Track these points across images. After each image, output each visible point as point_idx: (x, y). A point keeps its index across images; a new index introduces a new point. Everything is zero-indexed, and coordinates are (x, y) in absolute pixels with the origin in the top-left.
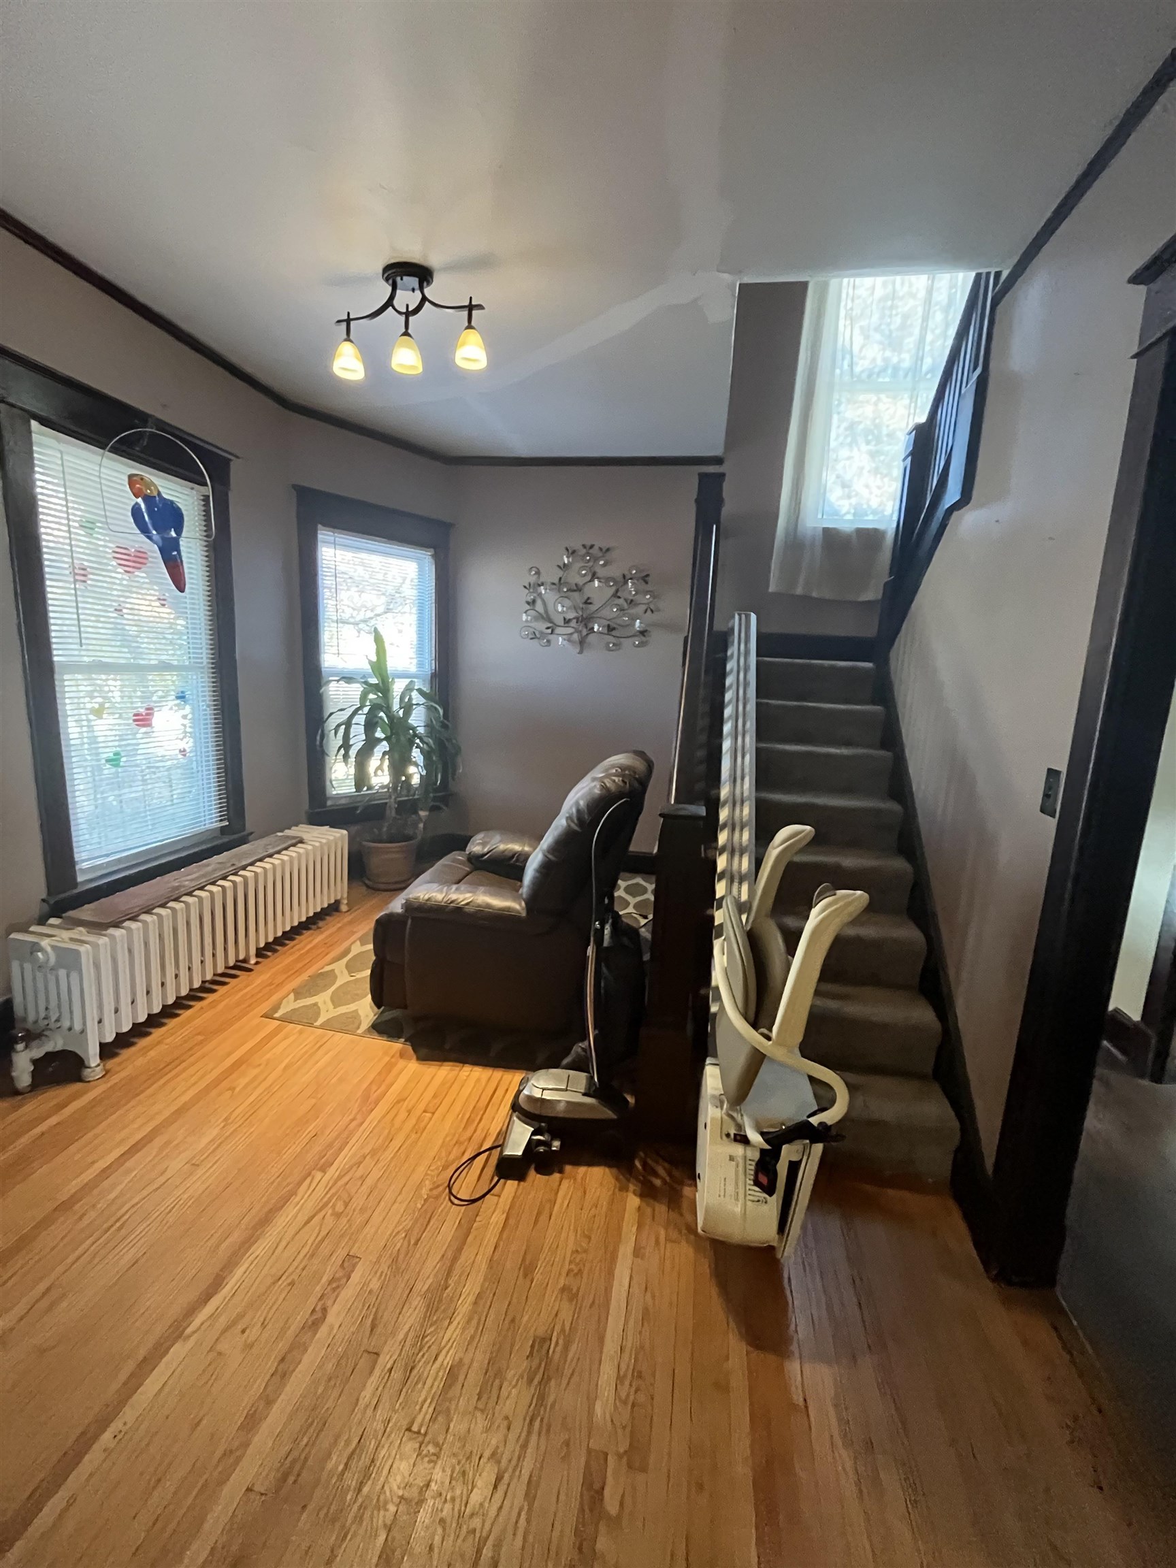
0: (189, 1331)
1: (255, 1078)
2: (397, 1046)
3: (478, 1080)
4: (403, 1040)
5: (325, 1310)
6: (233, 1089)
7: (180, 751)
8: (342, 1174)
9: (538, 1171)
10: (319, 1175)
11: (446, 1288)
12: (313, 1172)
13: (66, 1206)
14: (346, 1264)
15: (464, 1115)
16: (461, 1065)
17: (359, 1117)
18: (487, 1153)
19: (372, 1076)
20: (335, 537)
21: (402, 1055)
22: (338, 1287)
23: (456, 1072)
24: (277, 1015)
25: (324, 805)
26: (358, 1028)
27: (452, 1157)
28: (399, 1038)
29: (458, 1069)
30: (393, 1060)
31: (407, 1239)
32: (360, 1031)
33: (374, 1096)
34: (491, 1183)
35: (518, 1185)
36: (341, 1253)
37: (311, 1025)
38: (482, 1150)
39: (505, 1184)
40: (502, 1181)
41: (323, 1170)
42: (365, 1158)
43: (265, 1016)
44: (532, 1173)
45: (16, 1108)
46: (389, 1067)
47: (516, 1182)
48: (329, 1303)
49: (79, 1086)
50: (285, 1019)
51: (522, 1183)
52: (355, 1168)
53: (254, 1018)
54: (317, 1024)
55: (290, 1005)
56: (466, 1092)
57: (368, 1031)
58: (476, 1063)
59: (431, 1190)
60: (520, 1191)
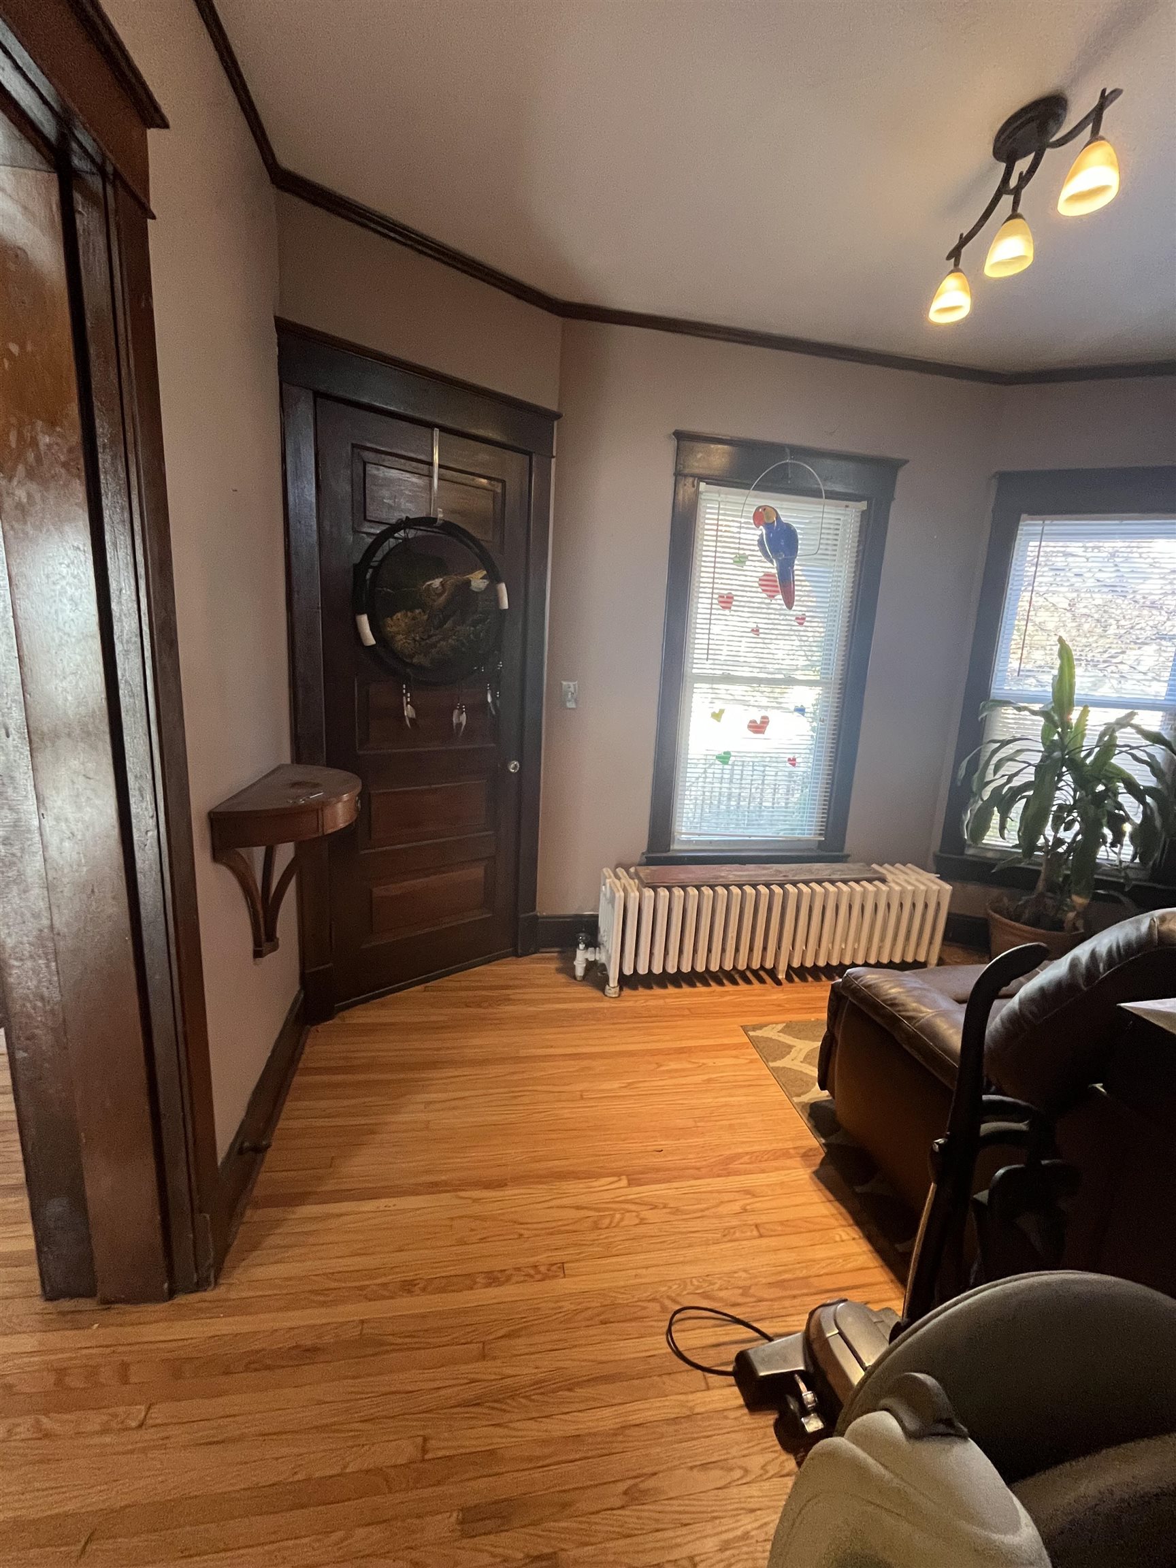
0: (462, 1194)
1: (683, 1070)
2: (813, 1142)
3: (846, 1257)
4: (823, 1141)
5: (508, 1279)
6: (659, 1065)
7: (789, 760)
8: (637, 1201)
9: (778, 1426)
10: (624, 1182)
11: (570, 1390)
12: (624, 1177)
13: (518, 1060)
14: (554, 1268)
15: (785, 1272)
16: (851, 1222)
17: (704, 1171)
18: (757, 1335)
19: (756, 1148)
20: (1043, 525)
21: (806, 1155)
22: (532, 1276)
23: (835, 1223)
24: (751, 1033)
25: (962, 853)
26: (799, 1095)
27: (722, 1294)
28: (824, 1137)
29: (844, 1223)
30: (792, 1151)
31: (603, 1309)
32: (796, 1100)
33: (734, 1166)
34: (718, 1365)
35: (740, 1407)
36: (559, 1256)
37: (766, 1061)
38: (755, 1325)
39: (731, 1386)
40: (732, 1379)
41: (631, 1183)
42: (665, 1207)
43: (745, 1029)
44: (770, 1419)
45: (567, 985)
46: (785, 1154)
47: (741, 1401)
48: (515, 1279)
49: (598, 994)
50: (754, 1042)
51: (746, 1411)
52: (646, 1207)
53: (736, 1023)
54: (772, 1064)
55: (771, 1033)
56: (820, 1253)
57: (803, 1106)
58: (869, 1238)
59: (669, 1297)
60: (732, 1414)
